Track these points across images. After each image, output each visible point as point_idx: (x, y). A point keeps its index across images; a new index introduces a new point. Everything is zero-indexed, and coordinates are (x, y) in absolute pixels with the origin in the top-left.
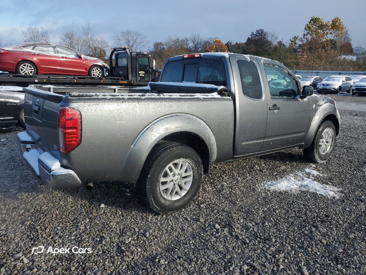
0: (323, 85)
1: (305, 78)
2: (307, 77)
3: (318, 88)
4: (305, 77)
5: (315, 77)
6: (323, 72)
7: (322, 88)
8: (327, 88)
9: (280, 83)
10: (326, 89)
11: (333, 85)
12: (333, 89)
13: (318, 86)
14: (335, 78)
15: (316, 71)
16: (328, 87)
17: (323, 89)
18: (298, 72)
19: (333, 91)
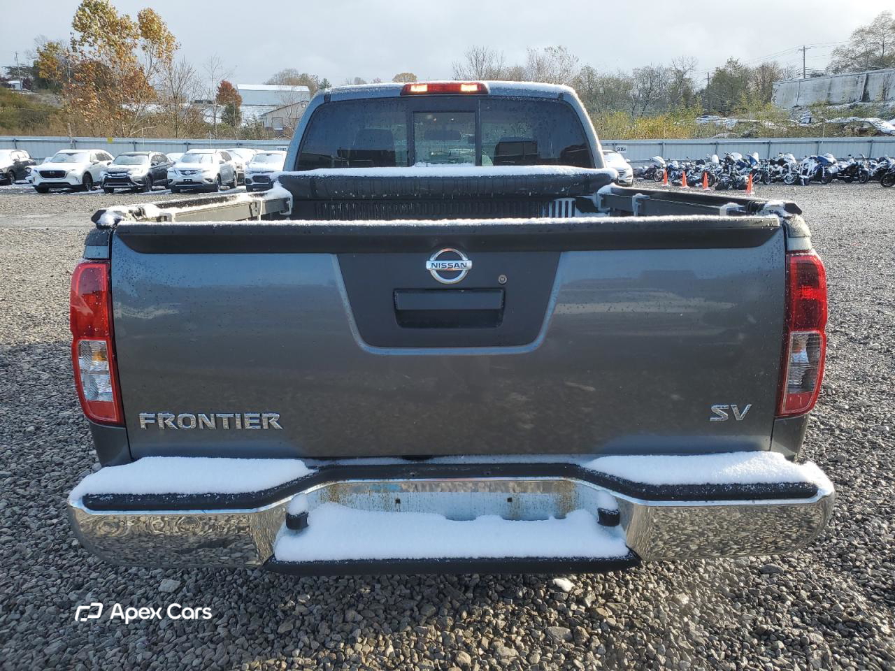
0: (183, 172)
1: (129, 158)
2: (133, 155)
3: (172, 180)
4: (129, 155)
5: (152, 154)
6: (148, 140)
7: (182, 180)
8: (193, 180)
9: (64, 172)
10: (191, 182)
11: (204, 171)
12: (206, 181)
13: (170, 175)
14: (201, 155)
15: (132, 140)
16: (195, 178)
17: (185, 182)
18: (81, 142)
19: (207, 185)
